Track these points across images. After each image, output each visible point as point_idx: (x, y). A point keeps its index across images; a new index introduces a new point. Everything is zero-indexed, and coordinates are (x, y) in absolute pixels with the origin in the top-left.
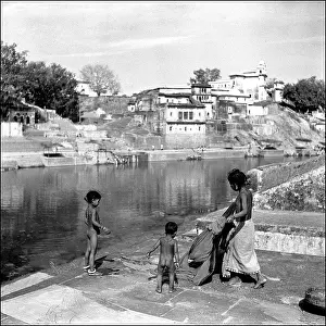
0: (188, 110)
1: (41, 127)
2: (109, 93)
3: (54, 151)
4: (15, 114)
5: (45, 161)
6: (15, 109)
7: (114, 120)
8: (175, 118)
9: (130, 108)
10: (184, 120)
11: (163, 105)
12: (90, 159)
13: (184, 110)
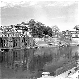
0: (77, 35)
1: (47, 39)
2: (57, 31)
3: (51, 44)
4: (41, 36)
5: (49, 46)
6: (42, 35)
7: (60, 37)
8: (74, 37)
9: (63, 35)
10: (76, 37)
11: (71, 34)
12: (58, 45)
13: (76, 35)
